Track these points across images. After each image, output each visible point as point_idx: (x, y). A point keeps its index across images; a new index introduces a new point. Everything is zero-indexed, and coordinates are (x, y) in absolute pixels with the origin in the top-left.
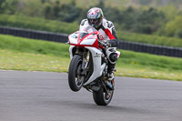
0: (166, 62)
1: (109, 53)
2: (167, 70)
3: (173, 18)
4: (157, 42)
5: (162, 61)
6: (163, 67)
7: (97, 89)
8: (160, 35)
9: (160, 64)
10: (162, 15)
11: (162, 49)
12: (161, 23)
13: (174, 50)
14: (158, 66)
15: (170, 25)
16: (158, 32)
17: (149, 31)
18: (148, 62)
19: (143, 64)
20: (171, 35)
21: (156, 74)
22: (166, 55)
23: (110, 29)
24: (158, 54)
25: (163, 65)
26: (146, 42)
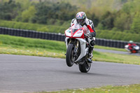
0: (23, 42)
1: (90, 40)
2: (24, 47)
3: (27, 8)
4: (15, 26)
5: (19, 41)
6: (21, 45)
7: (82, 63)
8: (18, 21)
9: (18, 43)
10: (19, 6)
11: (20, 31)
12: (18, 12)
13: (29, 32)
14: (17, 44)
15: (25, 13)
16: (16, 19)
17: (9, 18)
18: (9, 42)
19: (6, 43)
20: (27, 21)
21: (16, 50)
22: (22, 36)
23: (91, 26)
24: (16, 35)
25: (21, 44)
26: (8, 27)
